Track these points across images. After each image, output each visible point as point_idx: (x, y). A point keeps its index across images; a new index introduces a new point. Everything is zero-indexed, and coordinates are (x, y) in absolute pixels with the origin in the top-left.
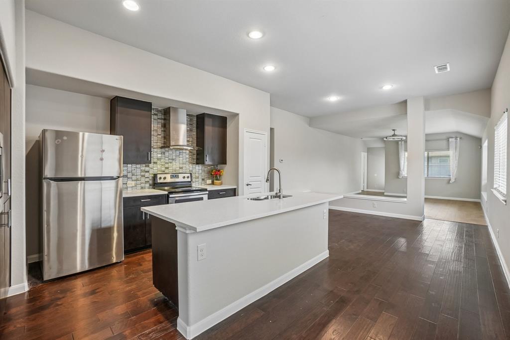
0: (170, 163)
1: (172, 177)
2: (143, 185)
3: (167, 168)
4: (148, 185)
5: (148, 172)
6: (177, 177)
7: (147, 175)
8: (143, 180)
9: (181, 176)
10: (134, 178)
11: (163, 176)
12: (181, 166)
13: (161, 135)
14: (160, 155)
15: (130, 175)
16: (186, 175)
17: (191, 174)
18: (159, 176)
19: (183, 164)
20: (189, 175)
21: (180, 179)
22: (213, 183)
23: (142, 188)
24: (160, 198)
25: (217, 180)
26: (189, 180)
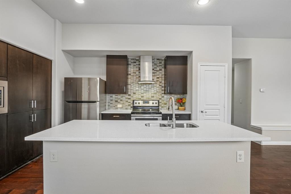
0: (145, 93)
1: (144, 102)
2: (127, 107)
3: (142, 97)
4: (130, 107)
5: (130, 99)
6: (148, 103)
7: (129, 101)
8: (127, 104)
9: (151, 102)
10: (122, 102)
11: (137, 102)
12: (153, 95)
13: (138, 75)
14: (138, 88)
15: (119, 101)
16: (155, 102)
17: (159, 101)
18: (135, 102)
19: (154, 94)
20: (157, 102)
21: (151, 104)
22: (178, 109)
23: (126, 109)
24: (126, 116)
25: (181, 106)
26: (157, 105)
